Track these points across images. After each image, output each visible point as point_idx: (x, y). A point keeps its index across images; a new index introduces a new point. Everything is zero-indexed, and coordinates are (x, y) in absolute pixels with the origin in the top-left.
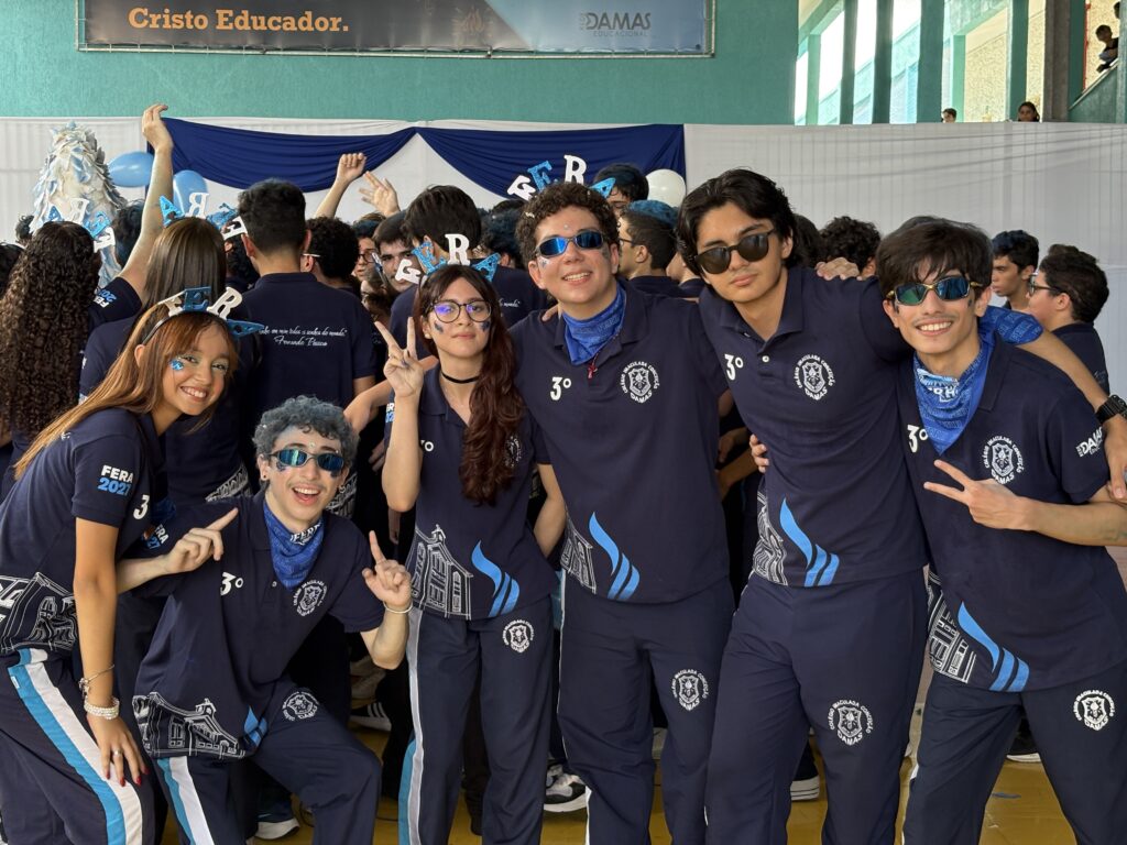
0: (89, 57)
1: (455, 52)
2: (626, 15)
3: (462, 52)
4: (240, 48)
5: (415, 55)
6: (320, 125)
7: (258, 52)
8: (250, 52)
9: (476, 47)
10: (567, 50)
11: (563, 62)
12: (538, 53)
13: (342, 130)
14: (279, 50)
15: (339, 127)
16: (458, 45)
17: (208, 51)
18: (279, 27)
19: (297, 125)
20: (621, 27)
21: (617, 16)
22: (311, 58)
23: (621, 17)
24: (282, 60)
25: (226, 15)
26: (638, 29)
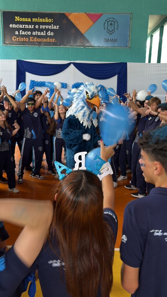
0: (5, 47)
1: (78, 46)
2: (112, 39)
3: (79, 46)
4: (35, 45)
5: (70, 47)
7: (38, 46)
8: (37, 46)
9: (82, 45)
10: (101, 46)
11: (100, 49)
12: (94, 47)
14: (42, 45)
15: (55, 62)
16: (79, 45)
17: (28, 46)
18: (42, 41)
19: (47, 62)
20: (111, 41)
21: (111, 39)
22: (49, 48)
23: (112, 40)
25: (32, 38)
26: (115, 42)
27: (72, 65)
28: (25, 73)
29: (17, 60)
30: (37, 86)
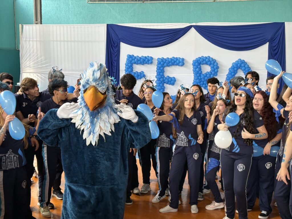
0: (91, 5)
6: (161, 25)
8: (139, 2)
13: (168, 27)
15: (167, 26)
17: (126, 2)
19: (154, 26)
22: (158, 3)
24: (149, 4)
27: (193, 29)
28: (120, 44)
29: (108, 25)
30: (137, 64)
